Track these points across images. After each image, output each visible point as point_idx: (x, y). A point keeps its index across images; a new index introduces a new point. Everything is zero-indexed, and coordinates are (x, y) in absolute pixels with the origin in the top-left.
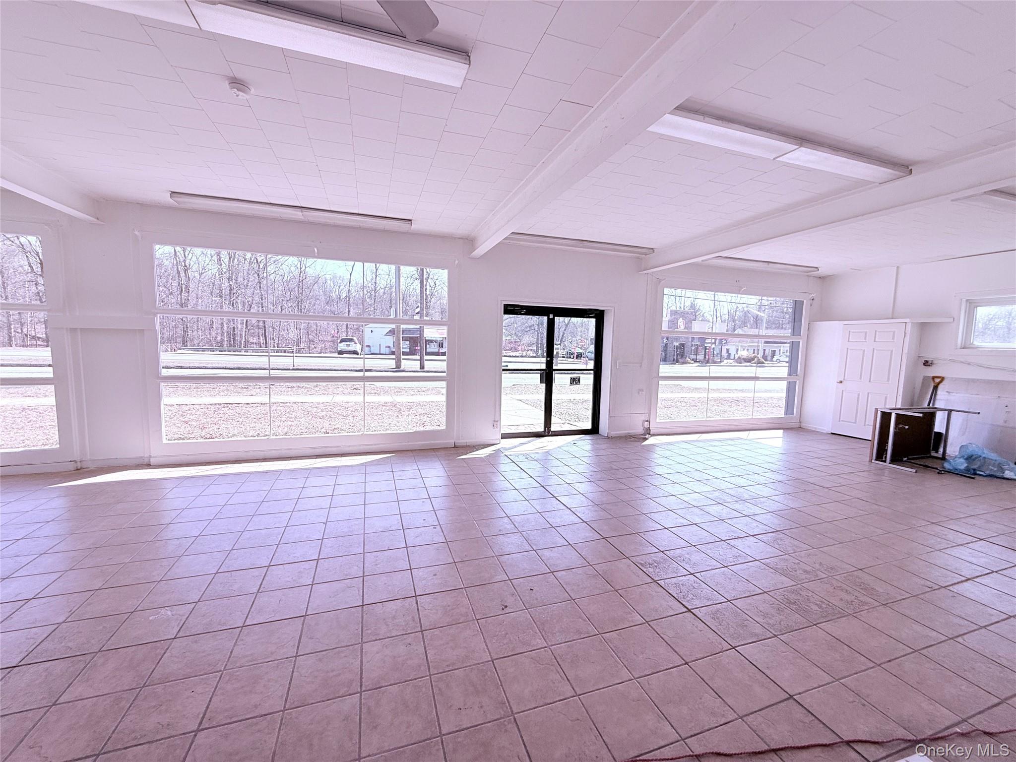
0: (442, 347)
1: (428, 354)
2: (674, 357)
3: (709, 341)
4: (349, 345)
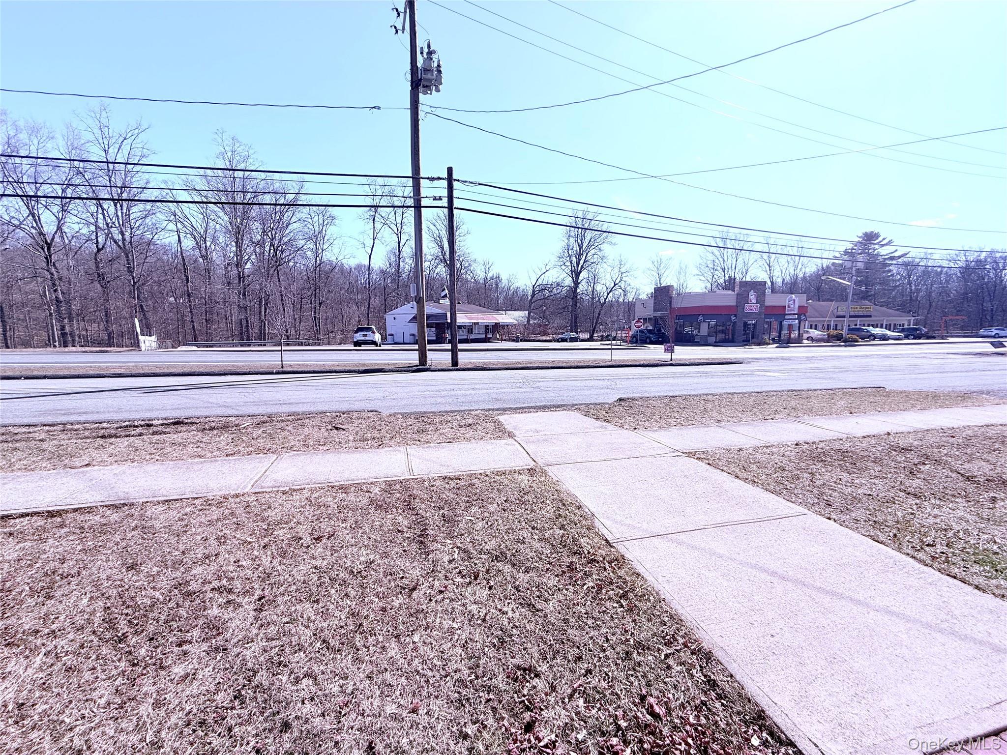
0: (472, 333)
2: (744, 337)
3: (790, 317)
4: (366, 335)
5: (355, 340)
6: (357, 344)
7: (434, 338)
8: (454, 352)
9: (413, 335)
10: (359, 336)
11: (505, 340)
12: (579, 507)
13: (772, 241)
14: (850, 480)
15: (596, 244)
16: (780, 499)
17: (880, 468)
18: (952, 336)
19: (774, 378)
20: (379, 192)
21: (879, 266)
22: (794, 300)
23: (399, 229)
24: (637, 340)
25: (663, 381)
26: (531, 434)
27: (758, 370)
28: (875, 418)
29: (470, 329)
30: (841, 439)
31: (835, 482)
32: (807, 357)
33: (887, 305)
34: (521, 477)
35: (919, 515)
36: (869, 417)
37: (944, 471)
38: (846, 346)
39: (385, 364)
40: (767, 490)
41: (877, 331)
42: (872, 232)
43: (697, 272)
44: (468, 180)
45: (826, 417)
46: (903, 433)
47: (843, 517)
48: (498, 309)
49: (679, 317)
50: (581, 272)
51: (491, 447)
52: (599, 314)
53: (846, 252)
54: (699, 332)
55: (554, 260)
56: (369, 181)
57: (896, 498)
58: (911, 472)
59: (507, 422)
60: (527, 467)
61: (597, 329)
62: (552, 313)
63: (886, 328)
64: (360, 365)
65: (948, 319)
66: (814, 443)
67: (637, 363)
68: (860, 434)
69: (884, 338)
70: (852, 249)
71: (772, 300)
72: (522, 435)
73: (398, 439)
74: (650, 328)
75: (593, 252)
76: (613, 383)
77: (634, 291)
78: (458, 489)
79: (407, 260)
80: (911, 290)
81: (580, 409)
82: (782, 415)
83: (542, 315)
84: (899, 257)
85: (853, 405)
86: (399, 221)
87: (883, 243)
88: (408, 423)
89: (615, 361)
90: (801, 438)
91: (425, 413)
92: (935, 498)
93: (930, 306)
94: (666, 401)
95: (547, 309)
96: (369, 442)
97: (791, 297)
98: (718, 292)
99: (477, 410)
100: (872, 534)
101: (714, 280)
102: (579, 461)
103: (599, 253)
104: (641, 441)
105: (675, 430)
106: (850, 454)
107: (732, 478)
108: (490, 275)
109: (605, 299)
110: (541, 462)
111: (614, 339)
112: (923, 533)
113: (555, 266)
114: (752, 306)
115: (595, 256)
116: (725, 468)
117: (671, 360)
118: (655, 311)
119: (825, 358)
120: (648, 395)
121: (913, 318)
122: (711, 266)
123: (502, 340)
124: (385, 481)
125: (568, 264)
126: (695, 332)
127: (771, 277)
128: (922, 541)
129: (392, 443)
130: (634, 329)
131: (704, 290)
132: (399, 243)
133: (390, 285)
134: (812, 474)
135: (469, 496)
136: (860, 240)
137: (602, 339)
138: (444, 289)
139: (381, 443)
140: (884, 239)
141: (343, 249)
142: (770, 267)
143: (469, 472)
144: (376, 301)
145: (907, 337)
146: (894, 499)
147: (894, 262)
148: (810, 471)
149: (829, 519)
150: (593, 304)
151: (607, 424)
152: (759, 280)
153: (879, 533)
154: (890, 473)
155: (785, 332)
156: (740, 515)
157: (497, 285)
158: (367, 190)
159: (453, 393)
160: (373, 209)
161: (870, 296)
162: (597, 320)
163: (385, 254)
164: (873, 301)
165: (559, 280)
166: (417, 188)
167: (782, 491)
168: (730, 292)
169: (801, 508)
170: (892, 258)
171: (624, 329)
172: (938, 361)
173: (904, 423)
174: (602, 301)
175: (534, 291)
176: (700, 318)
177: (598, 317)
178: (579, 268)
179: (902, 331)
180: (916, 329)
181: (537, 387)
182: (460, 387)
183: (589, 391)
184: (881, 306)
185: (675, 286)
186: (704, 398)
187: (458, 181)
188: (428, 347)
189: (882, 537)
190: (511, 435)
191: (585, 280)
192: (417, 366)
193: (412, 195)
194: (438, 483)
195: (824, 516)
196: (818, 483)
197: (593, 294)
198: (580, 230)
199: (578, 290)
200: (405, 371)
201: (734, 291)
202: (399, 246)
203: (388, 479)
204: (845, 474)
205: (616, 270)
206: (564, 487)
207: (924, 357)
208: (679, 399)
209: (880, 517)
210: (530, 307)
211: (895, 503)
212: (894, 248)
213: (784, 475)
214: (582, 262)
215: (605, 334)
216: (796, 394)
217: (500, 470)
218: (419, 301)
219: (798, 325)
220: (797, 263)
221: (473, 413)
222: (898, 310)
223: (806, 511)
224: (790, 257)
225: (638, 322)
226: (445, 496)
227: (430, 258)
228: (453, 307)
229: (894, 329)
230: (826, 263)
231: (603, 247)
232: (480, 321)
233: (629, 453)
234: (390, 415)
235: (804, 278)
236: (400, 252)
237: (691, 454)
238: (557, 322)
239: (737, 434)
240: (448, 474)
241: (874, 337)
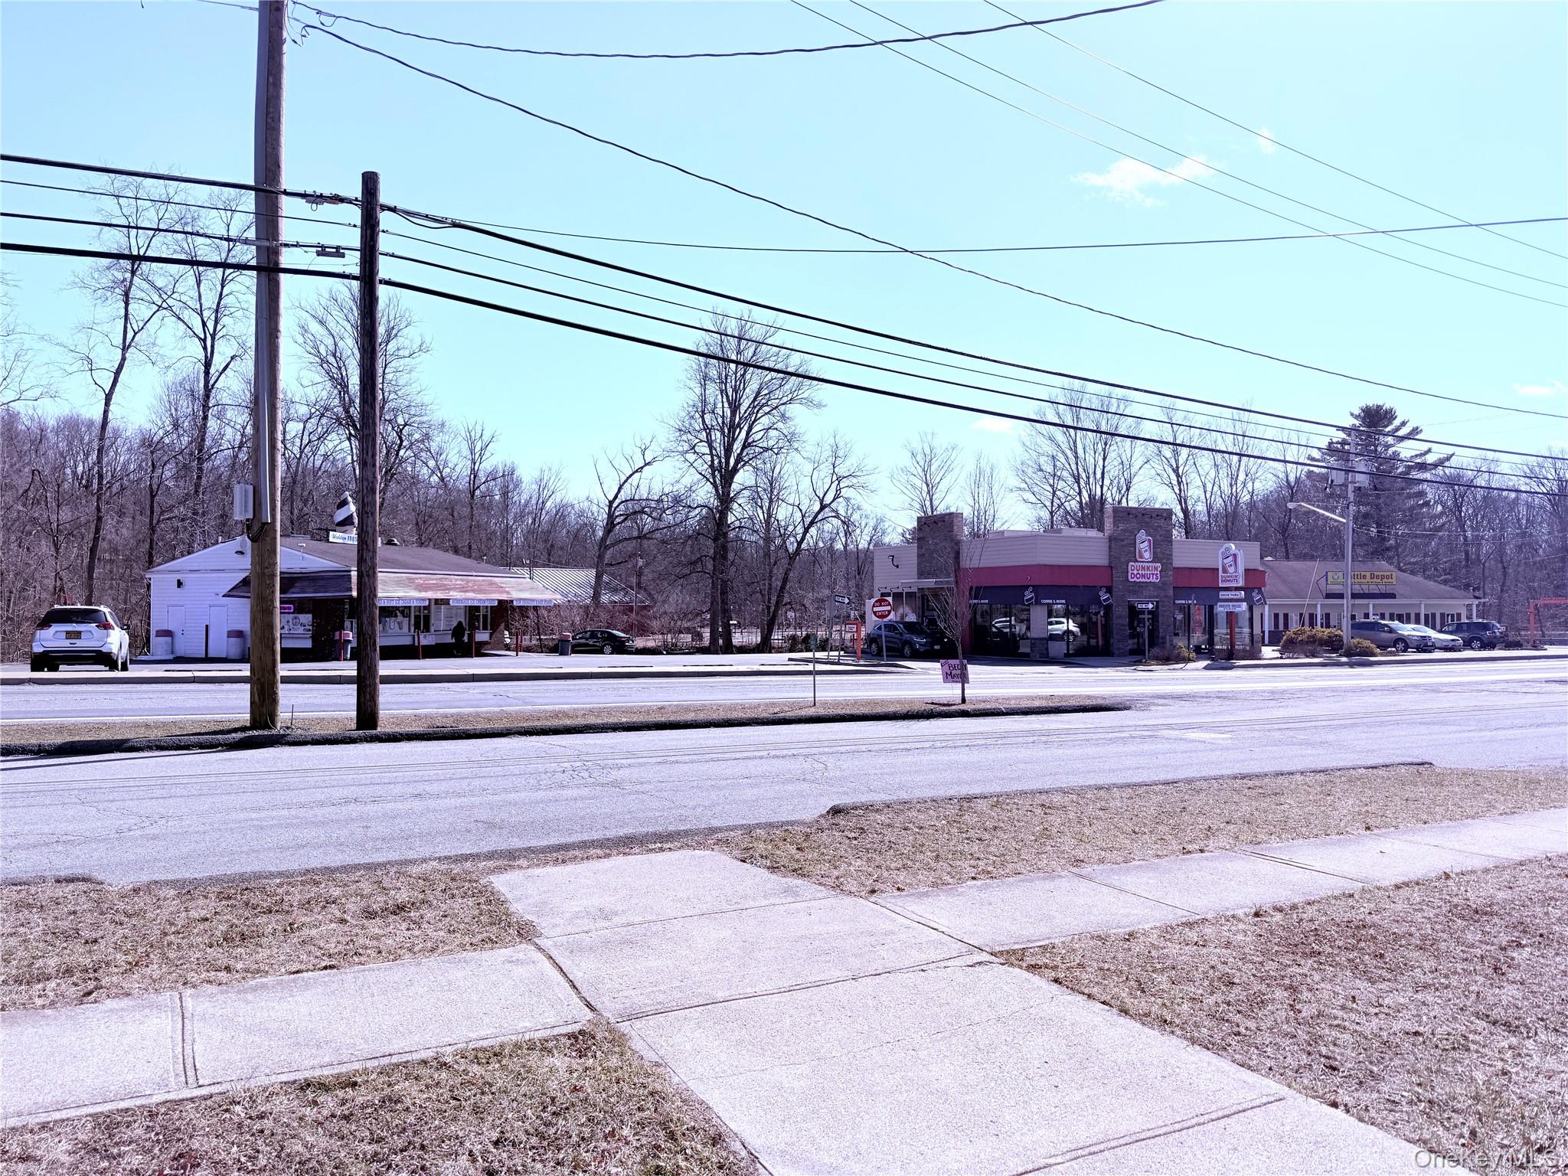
0: (427, 629)
1: (393, 653)
2: (1131, 643)
3: (1230, 595)
4: (77, 635)
5: (38, 649)
6: (44, 661)
7: (308, 644)
8: (366, 687)
9: (239, 634)
10: (52, 638)
11: (528, 650)
12: (716, 1140)
13: (1178, 418)
14: (1374, 999)
15: (775, 403)
16: (1225, 1065)
17: (1433, 963)
18: (1552, 643)
19: (1201, 746)
20: (149, 219)
21: (1400, 483)
22: (1235, 556)
23: (210, 325)
24: (880, 650)
25: (944, 757)
26: (586, 924)
27: (1169, 727)
28: (1417, 838)
29: (422, 617)
30: (1351, 896)
31: (1343, 1008)
32: (1273, 692)
33: (1421, 569)
34: (549, 1061)
35: (1517, 1074)
36: (1405, 837)
37: (1558, 959)
38: (1351, 665)
39: (136, 725)
40: (1193, 1041)
41: (1408, 630)
42: (1379, 407)
43: (1014, 481)
44: (424, 212)
45: (1318, 841)
46: (1473, 872)
47: (1365, 1097)
48: (507, 561)
49: (977, 592)
50: (735, 470)
51: (460, 974)
52: (785, 581)
53: (1331, 449)
54: (1028, 628)
55: (665, 437)
56: (117, 184)
57: (1471, 1037)
58: (1496, 969)
59: (518, 893)
60: (569, 1029)
61: (781, 619)
62: (661, 577)
63: (1426, 624)
64: (45, 729)
65: (1540, 602)
66: (1294, 907)
67: (879, 710)
68: (1389, 878)
69: (1424, 646)
70: (1344, 443)
71: (1188, 554)
72: (559, 930)
73: (154, 970)
74: (912, 618)
75: (765, 421)
76: (817, 765)
77: (872, 523)
78: (346, 1118)
79: (230, 414)
80: (1465, 539)
81: (727, 842)
82: (1223, 841)
83: (634, 580)
84: (1435, 465)
85: (1372, 808)
86: (209, 301)
87: (1401, 433)
88: (194, 914)
89: (825, 704)
90: (1266, 897)
91: (258, 876)
92: (1546, 1028)
93: (1505, 574)
94: (952, 810)
95: (647, 564)
96: (52, 984)
97: (1228, 549)
98: (1066, 531)
99: (424, 861)
100: (1426, 1136)
101: (1056, 501)
102: (721, 995)
103: (780, 425)
104: (887, 926)
105: (974, 892)
106: (1372, 931)
107: (1112, 1015)
108: (486, 466)
109: (800, 543)
110: (610, 1010)
111: (823, 646)
112: (1527, 1121)
113: (668, 453)
114: (1144, 568)
115: (773, 433)
116: (1095, 990)
117: (964, 701)
118: (921, 574)
119: (1309, 695)
120: (905, 796)
121: (1476, 602)
122: (1049, 469)
123: (519, 649)
124: (95, 1116)
125: (704, 448)
126: (1019, 629)
127: (1182, 500)
128: (1527, 1142)
129: (133, 982)
130: (872, 620)
131: (1036, 526)
132: (208, 364)
133: (171, 484)
134: (1293, 989)
135: (379, 1141)
136: (1357, 423)
137: (794, 645)
138: (344, 503)
139: (91, 985)
140: (1404, 424)
141: (17, 372)
142: (1178, 476)
143: (385, 1061)
144: (120, 532)
145: (1468, 645)
146: (1466, 1038)
147: (1427, 476)
148: (1287, 981)
149: (1334, 1105)
150: (767, 554)
151: (799, 882)
152: (1157, 506)
153: (1441, 1131)
154: (1455, 973)
155: (1221, 631)
156: (1133, 1118)
157: (505, 494)
158: (110, 210)
159: (352, 809)
160: (126, 264)
161: (1388, 549)
162: (780, 597)
163: (159, 391)
164: (1395, 560)
165: (680, 488)
166: (268, 218)
167: (1229, 1040)
168: (1093, 533)
169: (1272, 1083)
170: (1423, 467)
171: (846, 620)
172: (1530, 699)
173: (1476, 849)
174: (792, 548)
175: (611, 516)
176: (1029, 595)
177: (783, 588)
178: (732, 461)
179: (1459, 629)
180: (1485, 627)
181: (615, 784)
182: (379, 790)
183: (755, 791)
184: (1413, 573)
185: (967, 513)
186: (1043, 801)
187: (394, 210)
188: (284, 670)
189: (1448, 1140)
190: (526, 932)
191: (746, 493)
192: (243, 729)
193: (251, 234)
194: (281, 1104)
195: (1322, 1098)
196: (1307, 1011)
197: (768, 529)
198: (733, 366)
199: (731, 519)
200: (202, 746)
201: (1101, 529)
202: (207, 373)
203: (98, 1109)
204: (1363, 985)
205: (825, 470)
206: (676, 1080)
207: (1504, 691)
208: (982, 805)
209: (1440, 1093)
210: (601, 557)
211: (1468, 1050)
212: (1425, 446)
213: (1231, 998)
214: (737, 446)
215: (801, 633)
216: (1250, 783)
217: (485, 1044)
218: (260, 533)
219: (1247, 615)
220: (1234, 469)
221: (415, 870)
222: (1445, 582)
223: (1284, 1091)
224: (1219, 455)
225: (880, 602)
226: (299, 1148)
227: (303, 410)
228: (367, 556)
229: (1443, 625)
230: (1293, 472)
231: (793, 410)
232: (454, 595)
233: (855, 963)
234: (136, 891)
235: (1252, 505)
236: (208, 390)
237: (1012, 957)
238: (675, 599)
239: (1123, 896)
240: (317, 1073)
241: (1403, 644)
